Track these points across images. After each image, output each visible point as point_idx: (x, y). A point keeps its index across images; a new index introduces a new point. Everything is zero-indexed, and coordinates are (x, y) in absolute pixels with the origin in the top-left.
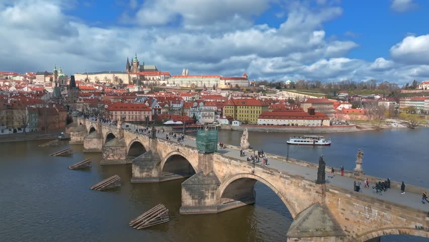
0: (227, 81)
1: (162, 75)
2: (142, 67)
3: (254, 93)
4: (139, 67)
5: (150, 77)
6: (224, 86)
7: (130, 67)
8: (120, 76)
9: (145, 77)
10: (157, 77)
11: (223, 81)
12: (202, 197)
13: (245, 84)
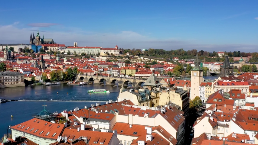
0: (106, 51)
1: (60, 46)
2: (42, 40)
3: (123, 59)
4: (41, 40)
5: (51, 47)
6: (104, 54)
7: (32, 40)
8: (27, 47)
9: (48, 47)
10: (57, 48)
11: (103, 51)
12: (135, 85)
13: (117, 52)
